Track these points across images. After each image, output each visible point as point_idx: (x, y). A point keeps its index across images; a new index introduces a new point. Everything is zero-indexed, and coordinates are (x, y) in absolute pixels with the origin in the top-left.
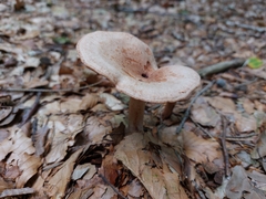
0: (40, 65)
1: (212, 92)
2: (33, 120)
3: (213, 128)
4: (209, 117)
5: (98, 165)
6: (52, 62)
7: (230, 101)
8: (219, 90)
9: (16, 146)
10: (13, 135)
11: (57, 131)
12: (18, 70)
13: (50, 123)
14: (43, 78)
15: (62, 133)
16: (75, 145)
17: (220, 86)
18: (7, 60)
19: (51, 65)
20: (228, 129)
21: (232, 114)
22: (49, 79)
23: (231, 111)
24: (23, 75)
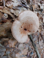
0: (41, 9)
1: (30, 50)
2: (23, 7)
3: (18, 47)
4: (21, 47)
5: (7, 19)
6: (42, 12)
7: (26, 54)
8: (30, 52)
9: (15, 3)
10: (18, 2)
11: (19, 12)
12: (39, 4)
13: (21, 10)
14: (36, 9)
15: (18, 13)
16: (14, 15)
17: (31, 53)
18: (43, 1)
19: (41, 12)
20: (17, 51)
21: (21, 53)
22: (36, 11)
23: (22, 53)
24: (37, 5)
